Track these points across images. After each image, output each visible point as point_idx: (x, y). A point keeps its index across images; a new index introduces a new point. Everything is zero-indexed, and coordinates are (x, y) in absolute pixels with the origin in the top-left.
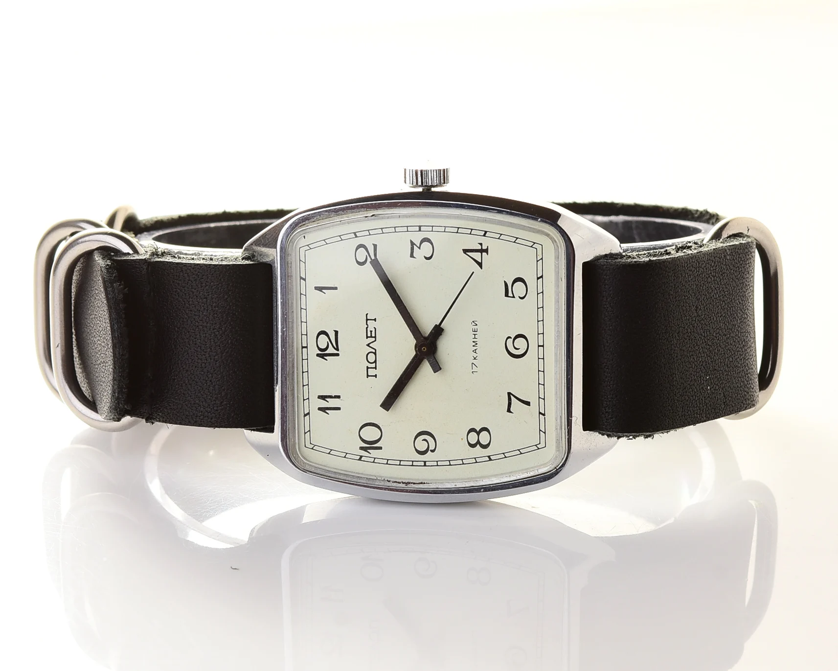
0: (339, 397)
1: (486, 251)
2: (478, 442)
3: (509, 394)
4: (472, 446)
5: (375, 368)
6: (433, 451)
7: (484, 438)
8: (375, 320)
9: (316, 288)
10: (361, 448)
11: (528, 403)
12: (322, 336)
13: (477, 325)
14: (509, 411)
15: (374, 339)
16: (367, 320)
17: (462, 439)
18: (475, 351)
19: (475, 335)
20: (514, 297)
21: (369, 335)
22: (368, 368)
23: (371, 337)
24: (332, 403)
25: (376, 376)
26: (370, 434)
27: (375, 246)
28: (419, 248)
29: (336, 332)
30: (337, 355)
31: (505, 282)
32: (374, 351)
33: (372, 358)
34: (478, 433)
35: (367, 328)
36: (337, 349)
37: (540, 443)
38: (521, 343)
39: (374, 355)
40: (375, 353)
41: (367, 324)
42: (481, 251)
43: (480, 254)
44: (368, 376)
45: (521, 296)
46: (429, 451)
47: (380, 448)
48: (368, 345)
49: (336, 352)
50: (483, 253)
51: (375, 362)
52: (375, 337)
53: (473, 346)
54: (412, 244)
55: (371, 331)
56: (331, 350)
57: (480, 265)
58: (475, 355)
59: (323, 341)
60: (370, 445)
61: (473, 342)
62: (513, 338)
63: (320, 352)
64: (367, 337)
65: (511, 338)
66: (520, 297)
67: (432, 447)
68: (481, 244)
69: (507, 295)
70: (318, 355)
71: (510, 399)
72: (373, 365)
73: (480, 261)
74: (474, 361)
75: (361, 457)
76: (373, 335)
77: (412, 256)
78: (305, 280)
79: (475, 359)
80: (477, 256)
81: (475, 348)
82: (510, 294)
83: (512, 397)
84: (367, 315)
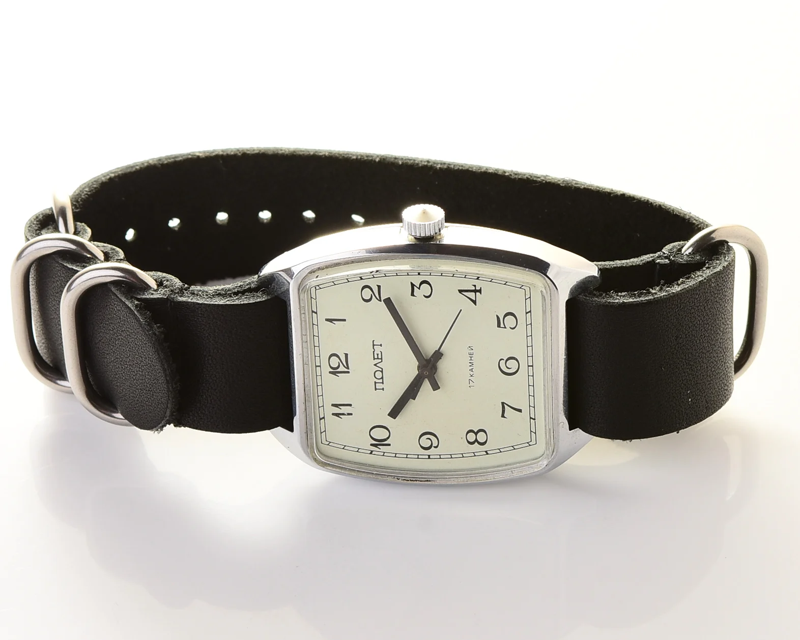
0: (350, 405)
1: (480, 291)
2: (476, 440)
3: (503, 403)
4: (471, 443)
5: (383, 383)
6: (436, 447)
7: (481, 437)
8: (381, 345)
9: (327, 320)
10: (372, 445)
11: (520, 411)
12: (333, 358)
13: (472, 349)
14: (503, 416)
15: (380, 360)
16: (374, 345)
17: (462, 438)
18: (471, 370)
19: (471, 357)
20: (505, 328)
21: (376, 357)
22: (375, 383)
23: (378, 358)
24: (344, 410)
25: (383, 389)
26: (380, 434)
27: (379, 287)
28: (419, 288)
29: (346, 355)
30: (348, 372)
31: (497, 316)
32: (381, 370)
33: (379, 375)
34: (476, 434)
35: (374, 352)
36: (348, 368)
37: (531, 441)
38: (513, 364)
39: (381, 373)
40: (382, 372)
41: (374, 349)
42: (475, 291)
43: (474, 293)
44: (376, 389)
45: (512, 327)
46: (433, 447)
47: (389, 445)
48: (375, 365)
49: (346, 370)
50: (477, 293)
51: (382, 378)
52: (381, 359)
53: (470, 366)
54: (413, 285)
55: (378, 354)
56: (342, 369)
57: (474, 302)
58: (472, 373)
59: (335, 361)
60: (379, 443)
61: (470, 363)
62: (505, 360)
63: (332, 370)
64: (374, 359)
65: (503, 359)
66: (510, 328)
67: (435, 444)
68: (475, 286)
69: (499, 326)
70: (330, 372)
71: (503, 407)
72: (381, 381)
73: (474, 299)
74: (471, 378)
75: (372, 451)
76: (380, 357)
77: (413, 294)
78: (316, 313)
79: (472, 376)
80: (471, 295)
81: (471, 368)
82: (502, 325)
83: (505, 405)
84: (373, 341)
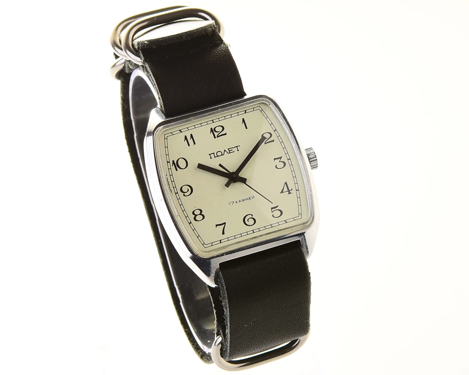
0: (195, 144)
1: (290, 193)
2: (196, 215)
3: (225, 223)
4: (193, 213)
5: (215, 157)
7: (199, 218)
8: (238, 150)
9: (243, 120)
10: (173, 161)
11: (223, 233)
12: (221, 128)
13: (253, 198)
14: (217, 225)
15: (229, 152)
16: (237, 147)
17: (195, 207)
18: (240, 201)
19: (248, 199)
20: (272, 212)
21: (230, 150)
22: (214, 153)
23: (229, 151)
24: (191, 141)
25: (211, 158)
26: (182, 163)
27: (273, 141)
28: (280, 162)
29: (226, 134)
30: (215, 138)
31: (278, 206)
32: (223, 154)
33: (219, 154)
34: (201, 214)
35: (233, 148)
36: (218, 137)
37: (206, 245)
38: (252, 221)
39: (221, 155)
40: (222, 155)
41: (235, 147)
42: (289, 191)
44: (210, 155)
46: (183, 194)
47: (177, 170)
48: (225, 151)
49: (216, 136)
51: (218, 156)
52: (230, 153)
53: (242, 200)
54: (281, 158)
55: (232, 150)
56: (216, 134)
57: (282, 192)
58: (238, 202)
59: (219, 129)
60: (176, 165)
61: (244, 199)
62: (253, 217)
63: (213, 129)
64: (228, 149)
65: (252, 216)
66: (273, 215)
68: (292, 190)
69: (272, 208)
70: (211, 129)
71: (222, 224)
72: (216, 156)
73: (284, 191)
74: (235, 203)
75: (169, 162)
76: (230, 152)
77: (275, 159)
78: (245, 113)
79: (236, 202)
80: (286, 189)
81: (241, 201)
82: (273, 210)
83: (224, 225)
84: (239, 146)
